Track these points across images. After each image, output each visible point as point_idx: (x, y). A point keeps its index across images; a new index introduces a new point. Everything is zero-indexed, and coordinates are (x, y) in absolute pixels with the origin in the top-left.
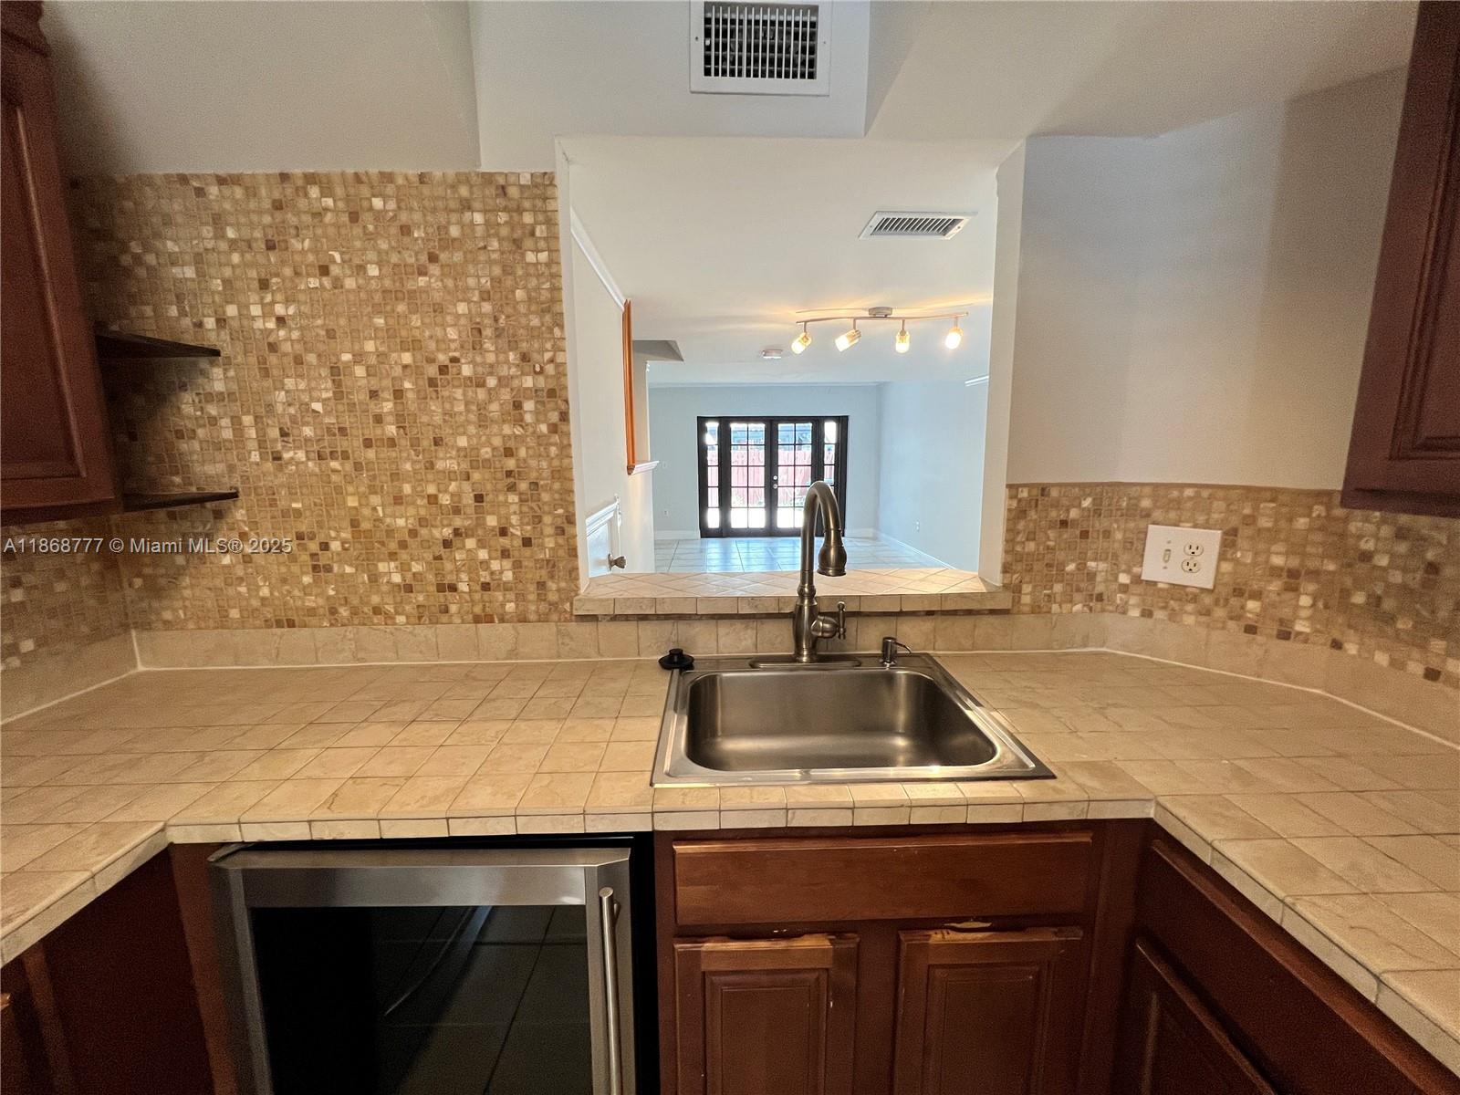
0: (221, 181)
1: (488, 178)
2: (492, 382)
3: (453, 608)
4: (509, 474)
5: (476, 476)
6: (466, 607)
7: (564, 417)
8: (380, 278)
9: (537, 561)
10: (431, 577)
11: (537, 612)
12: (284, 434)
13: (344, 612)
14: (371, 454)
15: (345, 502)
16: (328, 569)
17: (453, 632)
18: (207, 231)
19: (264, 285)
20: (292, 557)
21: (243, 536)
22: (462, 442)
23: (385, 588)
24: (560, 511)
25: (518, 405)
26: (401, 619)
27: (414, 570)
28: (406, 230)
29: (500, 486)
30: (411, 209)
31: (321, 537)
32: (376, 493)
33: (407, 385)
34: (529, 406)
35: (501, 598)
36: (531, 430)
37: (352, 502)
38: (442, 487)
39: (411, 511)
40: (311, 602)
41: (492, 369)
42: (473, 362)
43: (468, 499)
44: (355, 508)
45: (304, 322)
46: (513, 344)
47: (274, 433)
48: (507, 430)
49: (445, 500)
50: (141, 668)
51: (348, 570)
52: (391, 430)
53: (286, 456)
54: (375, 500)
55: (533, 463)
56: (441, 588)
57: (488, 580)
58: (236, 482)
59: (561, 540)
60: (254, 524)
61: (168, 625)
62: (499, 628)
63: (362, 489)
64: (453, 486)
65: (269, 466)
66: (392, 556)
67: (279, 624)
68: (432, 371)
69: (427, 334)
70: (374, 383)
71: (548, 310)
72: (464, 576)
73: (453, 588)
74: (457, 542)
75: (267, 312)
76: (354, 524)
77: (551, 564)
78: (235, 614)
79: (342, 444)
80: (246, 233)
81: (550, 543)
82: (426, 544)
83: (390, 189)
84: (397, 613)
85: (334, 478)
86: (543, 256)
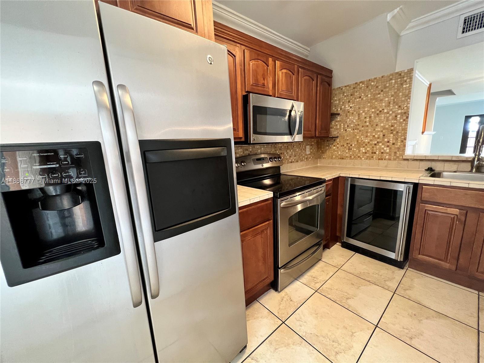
0: (345, 86)
1: (397, 73)
2: (391, 112)
3: (374, 157)
4: (392, 130)
5: (384, 131)
6: (377, 157)
7: (407, 117)
8: (371, 97)
9: (395, 148)
10: (371, 151)
11: (393, 158)
12: (348, 126)
13: (353, 157)
14: (363, 128)
15: (356, 137)
16: (351, 149)
17: (374, 161)
18: (341, 95)
19: (349, 102)
20: (345, 147)
21: (338, 144)
22: (382, 125)
23: (361, 153)
24: (403, 137)
25: (396, 116)
26: (363, 159)
27: (367, 149)
28: (377, 87)
29: (389, 133)
30: (379, 83)
31: (351, 144)
32: (362, 135)
33: (372, 115)
34: (399, 116)
35: (385, 155)
36: (398, 121)
37: (358, 137)
38: (376, 134)
39: (369, 138)
40: (347, 155)
41: (391, 110)
42: (387, 109)
43: (381, 136)
44: (358, 138)
45: (355, 107)
46: (397, 104)
47: (346, 126)
48: (393, 121)
49: (376, 136)
50: (319, 165)
51: (355, 149)
52: (368, 124)
53: (347, 130)
54: (362, 137)
55: (398, 128)
56: (372, 153)
57: (383, 151)
58: (339, 135)
59: (402, 143)
60: (340, 142)
61: (324, 158)
62: (384, 161)
63: (360, 135)
64: (379, 133)
65: (344, 132)
66: (364, 147)
67: (341, 159)
68: (378, 112)
69: (378, 105)
70: (366, 116)
71: (407, 96)
72: (378, 151)
73: (375, 153)
74: (377, 144)
75: (349, 106)
76: (358, 141)
77: (399, 148)
78: (334, 157)
79: (358, 127)
80: (348, 94)
81: (399, 144)
82: (371, 145)
83: (376, 80)
84: (363, 157)
85: (355, 133)
86: (408, 85)
